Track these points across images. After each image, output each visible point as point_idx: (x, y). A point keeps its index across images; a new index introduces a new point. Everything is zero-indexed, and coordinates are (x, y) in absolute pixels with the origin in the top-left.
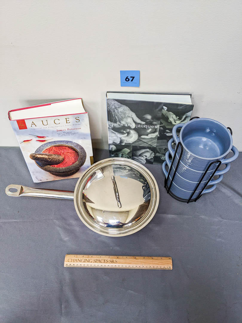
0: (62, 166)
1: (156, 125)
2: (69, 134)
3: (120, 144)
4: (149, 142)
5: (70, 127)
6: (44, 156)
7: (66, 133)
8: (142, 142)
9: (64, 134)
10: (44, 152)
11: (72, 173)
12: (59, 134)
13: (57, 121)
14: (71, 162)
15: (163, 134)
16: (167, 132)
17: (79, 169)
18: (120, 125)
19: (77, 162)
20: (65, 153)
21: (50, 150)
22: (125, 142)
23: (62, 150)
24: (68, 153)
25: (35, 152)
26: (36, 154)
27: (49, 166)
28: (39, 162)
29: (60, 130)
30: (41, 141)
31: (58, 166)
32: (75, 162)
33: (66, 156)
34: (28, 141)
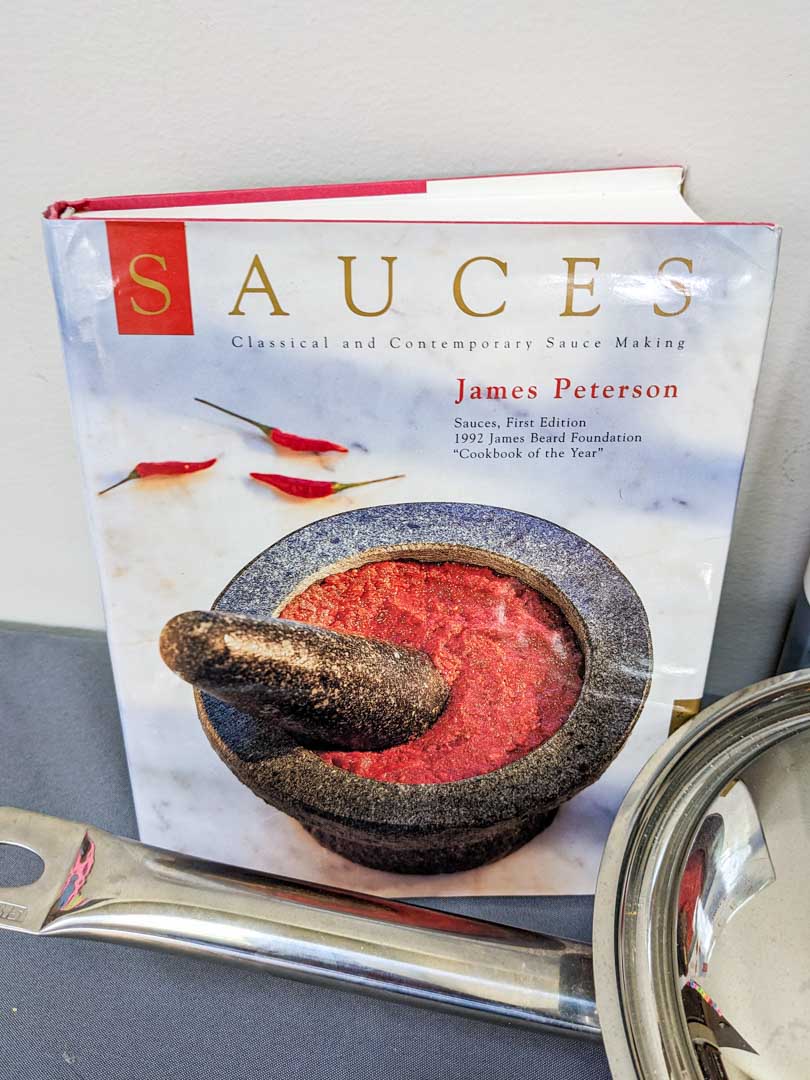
0: (414, 772)
2: (557, 446)
5: (580, 367)
6: (283, 652)
7: (536, 429)
9: (513, 432)
10: (296, 609)
12: (467, 431)
13: (482, 286)
14: (501, 742)
17: (553, 814)
19: (553, 747)
20: (472, 643)
21: (347, 589)
23: (453, 602)
24: (497, 645)
25: (217, 601)
26: (223, 622)
27: (307, 755)
28: (232, 710)
29: (484, 391)
30: (294, 489)
31: (387, 769)
32: (537, 747)
33: (480, 669)
34: (176, 468)
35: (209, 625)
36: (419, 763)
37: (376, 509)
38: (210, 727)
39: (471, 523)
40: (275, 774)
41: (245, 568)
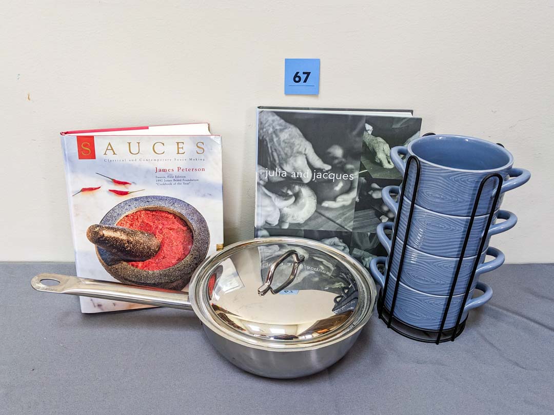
0: (153, 267)
1: (352, 171)
2: (180, 182)
3: (278, 227)
4: (337, 218)
5: (183, 165)
6: (117, 235)
7: (174, 178)
8: (324, 218)
9: (169, 179)
10: (121, 223)
12: (159, 180)
13: (159, 148)
14: (175, 258)
15: (365, 194)
16: (375, 190)
18: (281, 174)
19: (188, 258)
20: (165, 231)
21: (133, 218)
22: (290, 220)
23: (159, 220)
24: (171, 231)
25: (101, 222)
26: (102, 227)
27: (125, 263)
28: (105, 251)
29: (162, 171)
30: (119, 193)
31: (146, 266)
32: (184, 258)
33: (167, 237)
34: (91, 189)
35: (99, 228)
36: (154, 264)
37: (139, 198)
38: (99, 256)
39: (161, 201)
40: (116, 269)
41: (108, 213)
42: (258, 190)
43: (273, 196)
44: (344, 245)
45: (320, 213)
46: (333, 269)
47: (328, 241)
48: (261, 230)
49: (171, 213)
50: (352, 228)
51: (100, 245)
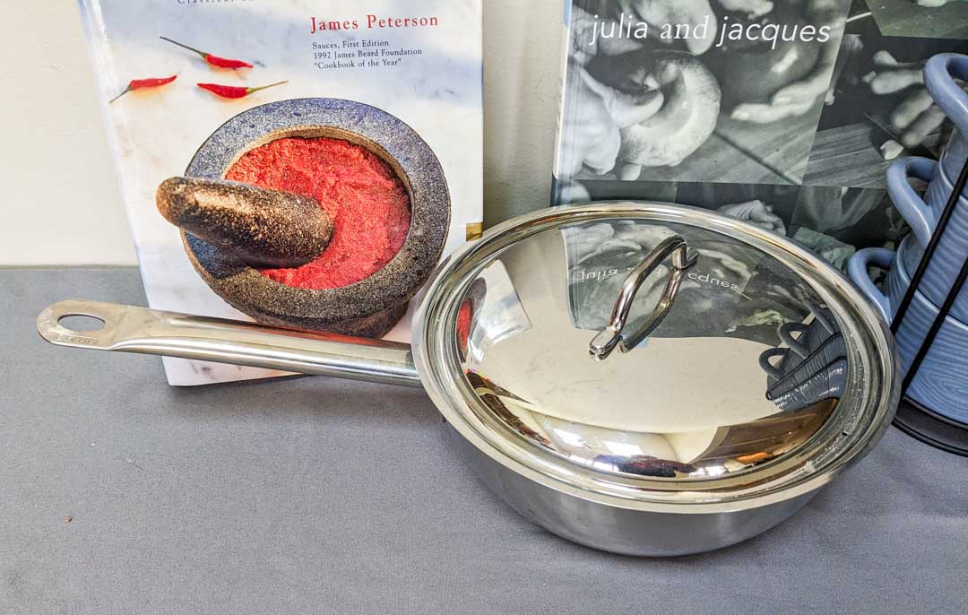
0: (320, 281)
1: (828, 16)
2: (374, 59)
3: (613, 177)
4: (768, 149)
5: (380, 7)
6: (229, 202)
7: (360, 48)
8: (732, 150)
9: (348, 50)
10: (234, 174)
11: (371, 329)
12: (321, 51)
14: (368, 258)
15: (855, 81)
16: (882, 69)
17: (407, 304)
18: (633, 30)
19: (400, 258)
20: (343, 191)
21: (263, 158)
22: (643, 159)
23: (327, 164)
24: (357, 192)
25: (187, 170)
26: (192, 183)
27: (253, 272)
28: (205, 243)
29: (327, 25)
30: (224, 92)
31: (303, 279)
32: (390, 260)
33: (349, 208)
34: (153, 83)
35: (185, 186)
36: (321, 275)
37: (274, 104)
38: (193, 256)
39: (330, 111)
40: (236, 286)
41: (201, 147)
42: (570, 80)
43: (606, 93)
44: (774, 219)
45: (725, 139)
46: (748, 276)
47: (736, 210)
48: (570, 184)
49: (354, 146)
50: (802, 175)
51: (191, 229)
